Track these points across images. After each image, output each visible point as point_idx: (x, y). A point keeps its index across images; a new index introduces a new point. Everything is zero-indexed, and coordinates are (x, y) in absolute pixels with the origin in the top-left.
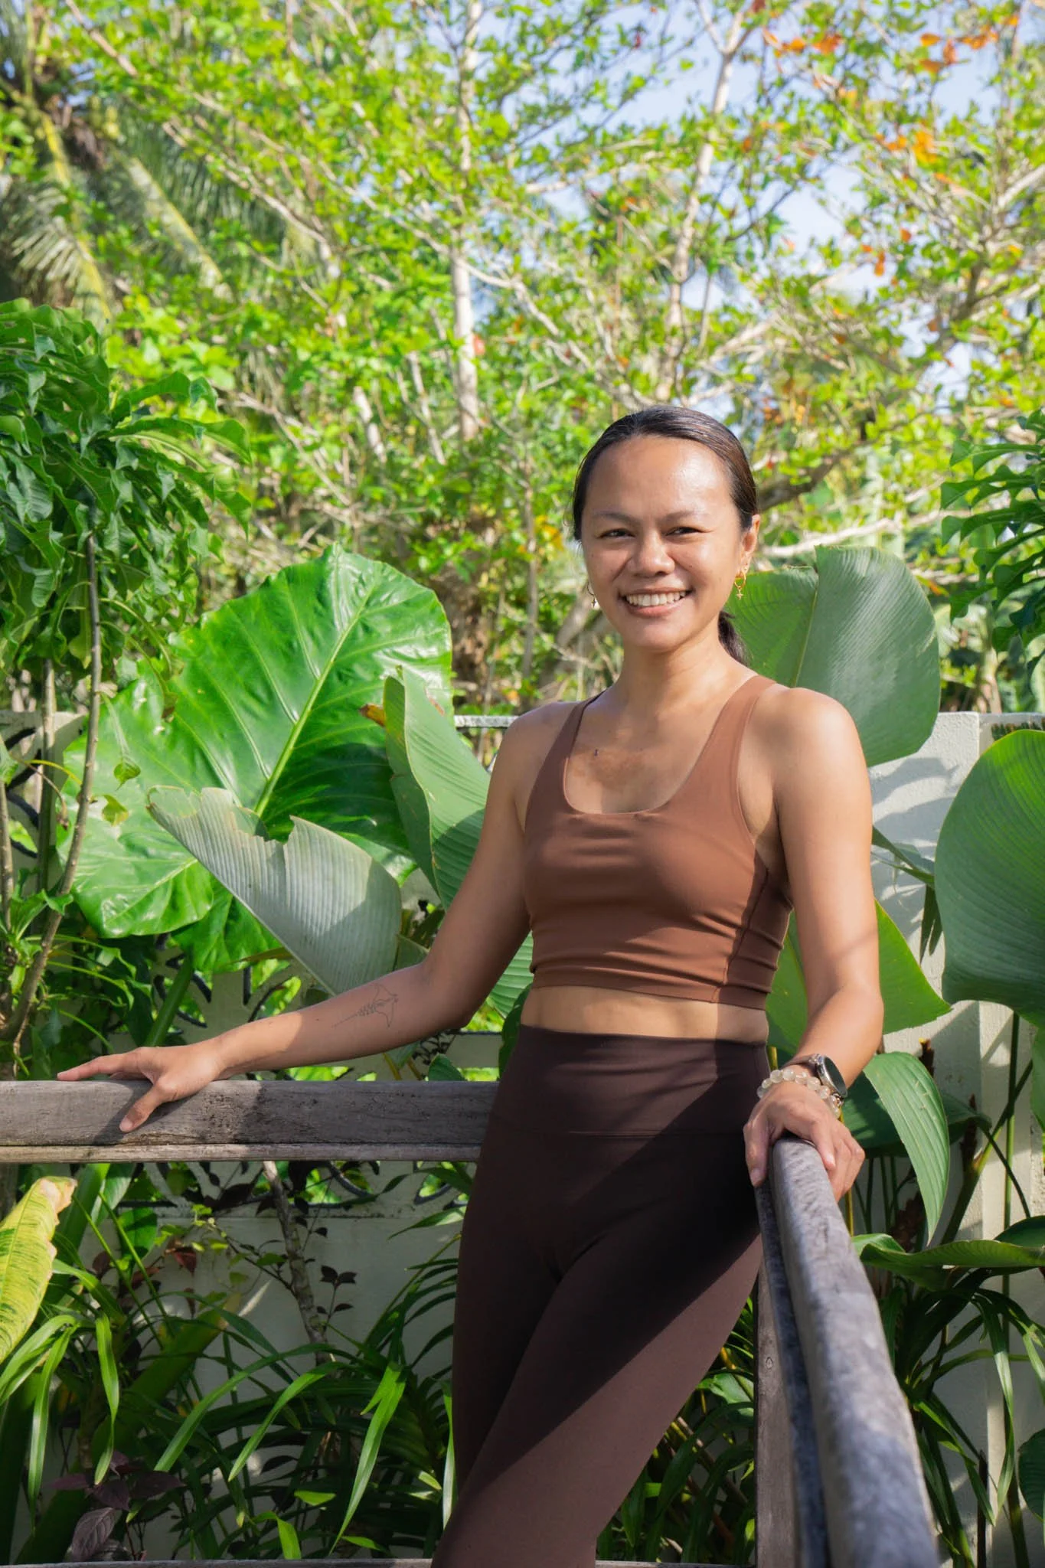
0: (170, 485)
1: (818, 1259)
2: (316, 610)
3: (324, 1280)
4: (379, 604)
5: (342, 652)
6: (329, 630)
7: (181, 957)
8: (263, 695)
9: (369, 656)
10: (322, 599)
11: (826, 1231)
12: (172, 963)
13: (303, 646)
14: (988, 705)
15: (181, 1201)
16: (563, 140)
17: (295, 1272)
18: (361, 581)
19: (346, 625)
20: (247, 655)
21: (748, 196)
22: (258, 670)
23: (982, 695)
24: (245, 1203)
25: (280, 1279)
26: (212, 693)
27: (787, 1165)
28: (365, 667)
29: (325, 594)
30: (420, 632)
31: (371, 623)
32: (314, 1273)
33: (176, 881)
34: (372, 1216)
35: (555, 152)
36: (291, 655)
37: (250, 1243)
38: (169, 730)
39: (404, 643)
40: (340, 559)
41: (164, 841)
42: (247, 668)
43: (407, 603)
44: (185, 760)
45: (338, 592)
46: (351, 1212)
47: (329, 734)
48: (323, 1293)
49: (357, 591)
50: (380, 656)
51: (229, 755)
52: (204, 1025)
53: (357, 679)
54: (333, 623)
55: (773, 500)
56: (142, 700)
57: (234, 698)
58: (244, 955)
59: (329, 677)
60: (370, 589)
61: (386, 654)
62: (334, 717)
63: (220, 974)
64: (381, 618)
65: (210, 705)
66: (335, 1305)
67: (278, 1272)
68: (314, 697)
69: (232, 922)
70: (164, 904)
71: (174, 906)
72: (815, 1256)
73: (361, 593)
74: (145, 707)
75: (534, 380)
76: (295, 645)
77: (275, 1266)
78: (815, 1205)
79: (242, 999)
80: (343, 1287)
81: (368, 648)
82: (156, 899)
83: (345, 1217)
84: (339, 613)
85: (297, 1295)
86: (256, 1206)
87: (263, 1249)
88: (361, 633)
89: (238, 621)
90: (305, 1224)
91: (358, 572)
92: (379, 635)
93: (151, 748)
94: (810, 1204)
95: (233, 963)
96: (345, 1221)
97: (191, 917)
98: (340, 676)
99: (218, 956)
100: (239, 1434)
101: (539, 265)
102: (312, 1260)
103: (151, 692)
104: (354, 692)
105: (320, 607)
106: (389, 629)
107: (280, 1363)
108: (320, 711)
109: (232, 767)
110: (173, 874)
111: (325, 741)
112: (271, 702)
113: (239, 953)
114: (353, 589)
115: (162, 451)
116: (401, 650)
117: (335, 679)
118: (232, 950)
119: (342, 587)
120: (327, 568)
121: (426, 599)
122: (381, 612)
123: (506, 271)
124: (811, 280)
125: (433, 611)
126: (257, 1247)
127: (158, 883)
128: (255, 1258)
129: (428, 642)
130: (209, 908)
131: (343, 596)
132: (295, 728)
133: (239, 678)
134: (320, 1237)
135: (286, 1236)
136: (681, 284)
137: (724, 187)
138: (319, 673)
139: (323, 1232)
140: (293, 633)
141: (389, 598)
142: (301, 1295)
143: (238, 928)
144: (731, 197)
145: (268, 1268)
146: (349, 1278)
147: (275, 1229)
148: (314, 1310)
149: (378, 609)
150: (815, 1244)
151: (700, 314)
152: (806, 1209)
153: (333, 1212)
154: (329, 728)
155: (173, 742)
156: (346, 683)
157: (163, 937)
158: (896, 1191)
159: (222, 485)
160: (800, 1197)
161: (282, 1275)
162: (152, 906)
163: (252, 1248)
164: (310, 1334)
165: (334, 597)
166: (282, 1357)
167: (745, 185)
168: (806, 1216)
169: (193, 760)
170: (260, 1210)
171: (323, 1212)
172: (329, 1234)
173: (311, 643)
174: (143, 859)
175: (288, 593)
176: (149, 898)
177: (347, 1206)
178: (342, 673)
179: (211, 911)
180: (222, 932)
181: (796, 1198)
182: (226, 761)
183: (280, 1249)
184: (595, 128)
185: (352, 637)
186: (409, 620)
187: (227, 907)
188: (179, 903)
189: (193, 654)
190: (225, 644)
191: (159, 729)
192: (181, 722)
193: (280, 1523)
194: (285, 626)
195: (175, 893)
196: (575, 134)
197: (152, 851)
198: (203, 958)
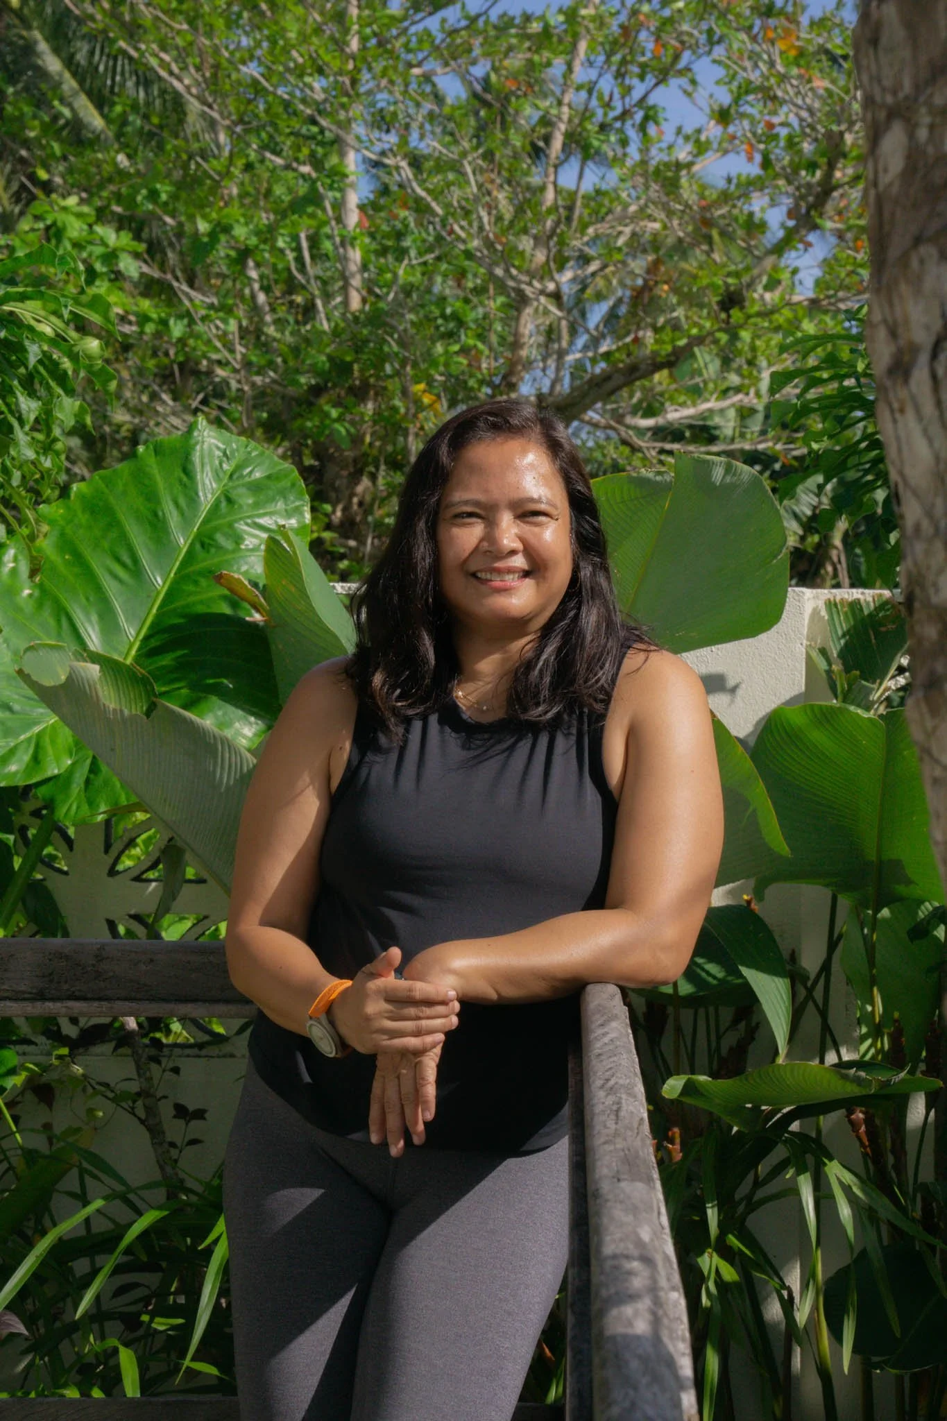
0: (36, 355)
1: (605, 1143)
2: (181, 481)
3: (175, 1117)
4: (242, 476)
5: (204, 522)
6: (193, 500)
7: (45, 807)
8: (128, 561)
9: (231, 526)
10: (187, 470)
11: (618, 1111)
12: (36, 813)
13: (168, 515)
14: (835, 569)
15: (41, 1039)
16: (447, 27)
17: (148, 1109)
18: (225, 454)
19: (209, 496)
20: (114, 523)
21: (622, 84)
22: (124, 538)
23: (830, 558)
24: (103, 1042)
25: (135, 1115)
26: (79, 559)
27: (592, 1036)
28: (227, 536)
29: (189, 467)
30: (280, 505)
31: (233, 495)
32: (166, 1110)
33: (39, 736)
34: (224, 1056)
35: (439, 37)
36: (156, 525)
37: (107, 1081)
38: (37, 593)
39: (265, 515)
40: (205, 434)
41: (29, 698)
42: (113, 534)
43: (269, 477)
44: (52, 622)
45: (203, 465)
46: (204, 1052)
47: (191, 599)
48: (175, 1130)
49: (221, 464)
50: (241, 526)
51: (94, 618)
52: (66, 873)
53: (219, 548)
54: (197, 494)
55: (637, 374)
56: (11, 565)
57: (99, 564)
58: (103, 808)
59: (192, 544)
60: (234, 463)
61: (247, 524)
62: (196, 583)
63: (81, 825)
64: (242, 491)
65: (77, 570)
66: (186, 1140)
67: (133, 1108)
68: (178, 563)
69: (92, 776)
70: (27, 758)
71: (36, 759)
72: (602, 1140)
73: (225, 466)
74: (14, 571)
75: (413, 253)
76: (160, 514)
77: (130, 1103)
78: (612, 1082)
79: (102, 849)
80: (194, 1123)
81: (228, 519)
82: (19, 753)
83: (199, 1056)
84: (204, 484)
85: (149, 1129)
86: (113, 1044)
87: (119, 1086)
88: (224, 504)
89: (106, 491)
90: (159, 1063)
91: (222, 446)
92: (241, 507)
93: (18, 609)
94: (608, 1080)
95: (93, 815)
96: (196, 1060)
97: (53, 770)
98: (203, 545)
99: (78, 808)
100: (93, 1263)
101: (422, 145)
102: (165, 1097)
103: (20, 557)
104: (216, 560)
105: (185, 479)
106: (250, 501)
107: (131, 1196)
108: (184, 578)
109: (97, 627)
110: (37, 729)
111: (188, 606)
112: (136, 569)
113: (98, 806)
114: (217, 462)
115: (33, 323)
116: (261, 521)
117: (198, 547)
118: (91, 803)
119: (206, 460)
120: (193, 442)
121: (287, 475)
122: (243, 485)
123: (391, 150)
124: (678, 166)
125: (293, 485)
126: (112, 1085)
127: (22, 737)
128: (111, 1095)
129: (289, 514)
130: (69, 762)
131: (208, 468)
132: (158, 593)
133: (106, 545)
134: (174, 1076)
135: (139, 1075)
136: (556, 167)
137: (600, 75)
138: (182, 543)
139: (176, 1070)
140: (158, 502)
141: (251, 472)
142: (155, 1132)
143: (98, 781)
144: (607, 84)
145: (124, 1104)
146: (200, 1114)
147: (129, 1068)
148: (166, 1145)
149: (241, 482)
150: (605, 1127)
151: (572, 195)
152: (602, 1087)
153: (188, 1051)
154: (190, 594)
155: (40, 605)
156: (208, 552)
157: (28, 789)
158: (719, 1038)
159: (90, 357)
160: (600, 1073)
161: (137, 1112)
162: (14, 759)
163: (107, 1085)
164: (162, 1168)
165: (198, 469)
166: (134, 1191)
167: (620, 75)
168: (602, 1094)
169: (59, 621)
170: (115, 1049)
171: (177, 1051)
172: (182, 1073)
173: (175, 513)
174: (7, 714)
175: (154, 466)
176: (12, 752)
177: (200, 1046)
178: (205, 541)
179: (73, 764)
180: (83, 786)
181: (595, 1073)
182: (90, 621)
183: (134, 1087)
184: (478, 16)
185: (216, 507)
186: (271, 493)
187: (88, 762)
188: (40, 757)
189: (62, 523)
190: (93, 512)
191: (27, 592)
192: (47, 584)
193: (122, 1349)
194: (152, 497)
195: (38, 747)
196: (459, 21)
197: (17, 707)
198: (64, 810)
